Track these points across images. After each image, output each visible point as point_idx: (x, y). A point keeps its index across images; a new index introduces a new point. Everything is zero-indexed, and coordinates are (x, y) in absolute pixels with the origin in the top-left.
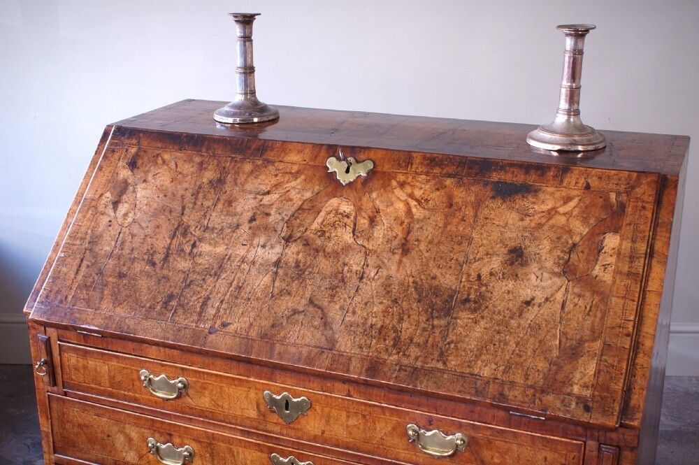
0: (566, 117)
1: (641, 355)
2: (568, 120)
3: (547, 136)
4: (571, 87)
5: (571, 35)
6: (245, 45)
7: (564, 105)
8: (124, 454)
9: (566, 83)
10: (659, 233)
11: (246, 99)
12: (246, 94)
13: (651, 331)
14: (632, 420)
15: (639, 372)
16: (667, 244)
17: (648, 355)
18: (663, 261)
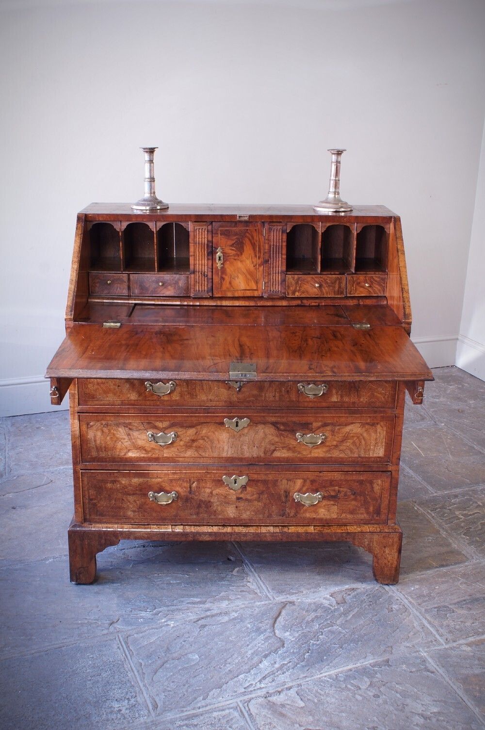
0: (333, 195)
1: (404, 293)
2: (335, 197)
3: (328, 205)
4: (336, 180)
5: (335, 154)
6: (150, 166)
7: (332, 189)
8: (129, 395)
9: (333, 178)
10: (398, 242)
11: (151, 196)
12: (151, 193)
13: (406, 283)
14: (408, 319)
15: (406, 300)
16: (403, 245)
17: (408, 292)
18: (404, 254)
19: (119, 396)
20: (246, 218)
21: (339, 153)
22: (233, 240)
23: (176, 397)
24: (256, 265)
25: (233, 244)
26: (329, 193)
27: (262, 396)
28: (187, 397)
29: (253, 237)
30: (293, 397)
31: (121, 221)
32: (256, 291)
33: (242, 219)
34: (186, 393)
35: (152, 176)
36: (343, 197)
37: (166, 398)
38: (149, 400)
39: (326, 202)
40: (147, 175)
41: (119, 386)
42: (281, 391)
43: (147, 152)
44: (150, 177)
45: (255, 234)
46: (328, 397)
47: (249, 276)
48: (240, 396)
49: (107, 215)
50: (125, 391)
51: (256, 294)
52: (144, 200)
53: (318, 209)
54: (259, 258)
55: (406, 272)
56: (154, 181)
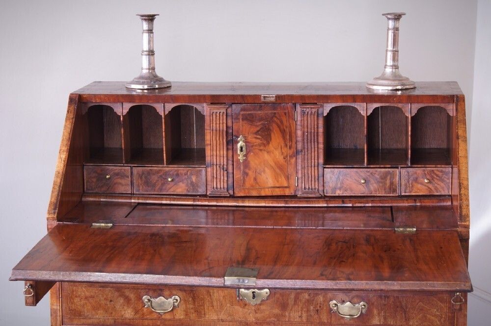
0: (392, 70)
1: (463, 189)
3: (385, 82)
5: (392, 19)
6: (149, 36)
8: (123, 313)
9: (390, 49)
10: (459, 126)
11: (149, 72)
12: (149, 69)
13: (466, 176)
14: (465, 221)
15: (464, 198)
16: (465, 131)
17: (467, 189)
18: (465, 140)
19: (112, 313)
20: (273, 99)
21: (397, 17)
22: (257, 126)
23: (180, 315)
24: (287, 156)
25: (258, 131)
26: (385, 68)
27: (285, 316)
28: (193, 316)
29: (282, 122)
30: (325, 318)
31: (122, 103)
32: (288, 189)
33: (268, 100)
34: (193, 311)
35: (152, 49)
36: (403, 72)
37: (168, 317)
38: (147, 319)
39: (383, 77)
40: (146, 48)
41: (111, 301)
42: (308, 311)
43: (145, 19)
44: (149, 49)
45: (284, 119)
46: (369, 319)
47: (278, 171)
48: (258, 315)
49: (106, 95)
50: (118, 307)
51: (287, 192)
52: (141, 77)
53: (375, 87)
54: (290, 148)
55: (467, 163)
56: (153, 55)
